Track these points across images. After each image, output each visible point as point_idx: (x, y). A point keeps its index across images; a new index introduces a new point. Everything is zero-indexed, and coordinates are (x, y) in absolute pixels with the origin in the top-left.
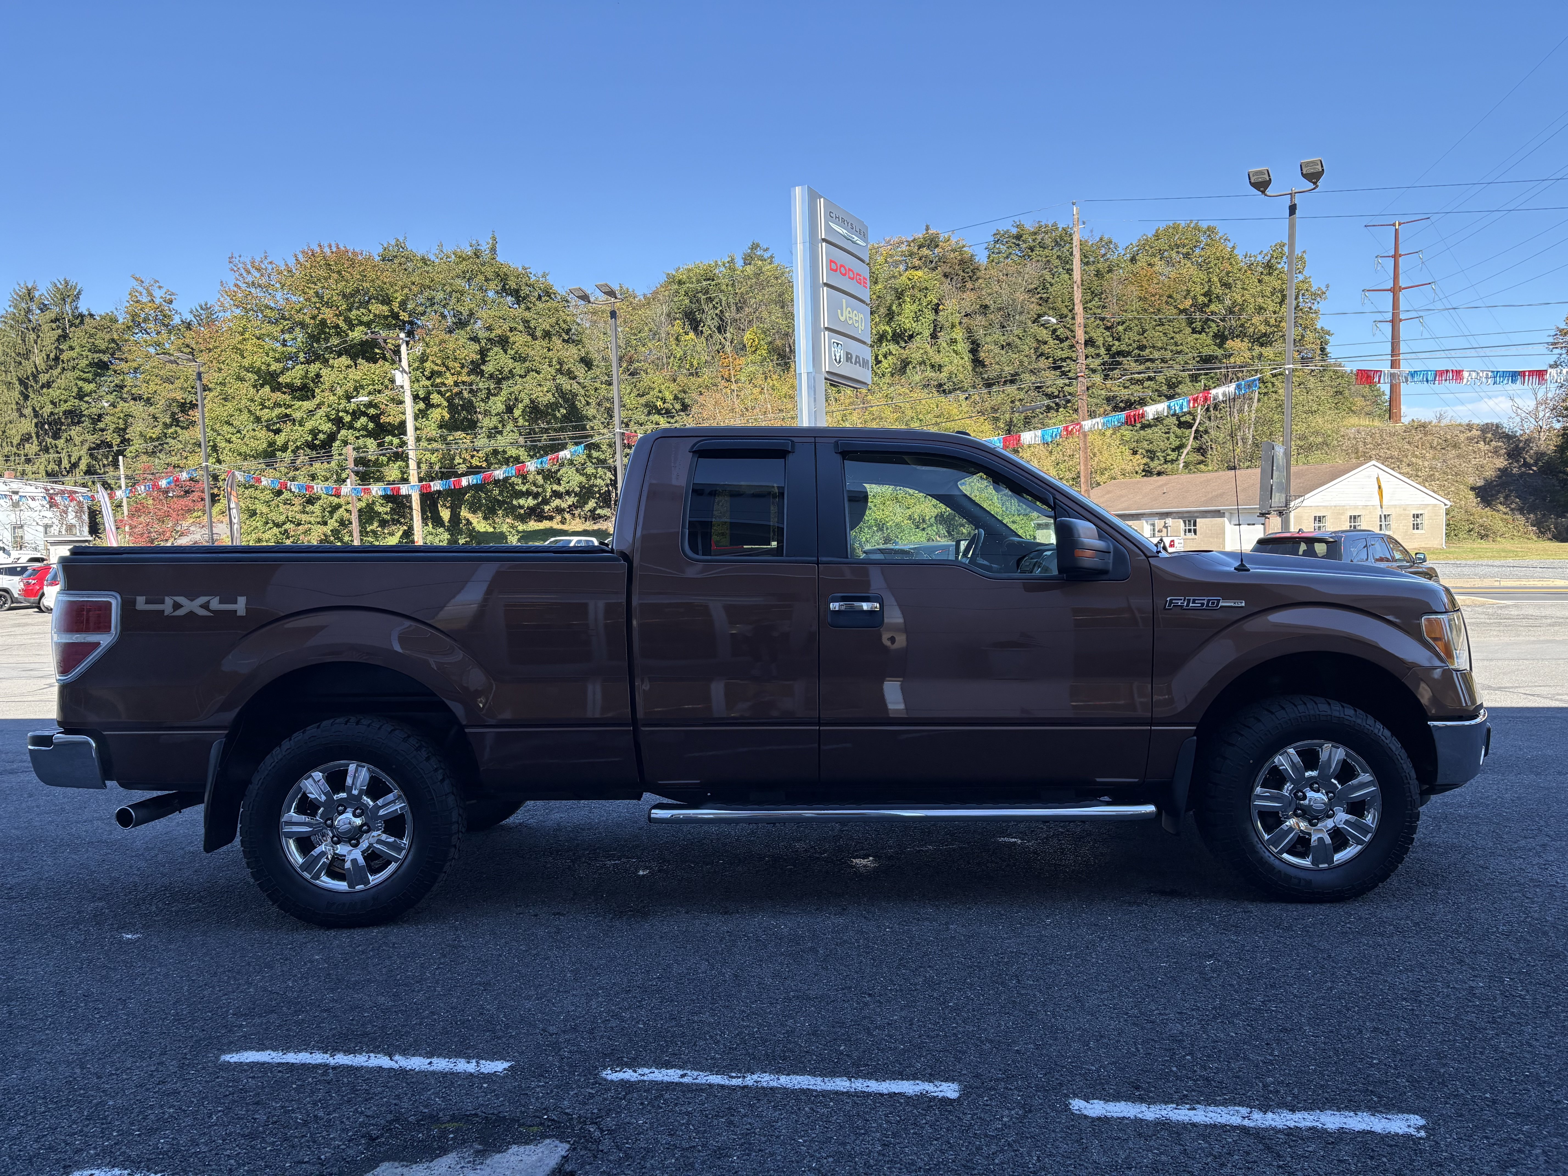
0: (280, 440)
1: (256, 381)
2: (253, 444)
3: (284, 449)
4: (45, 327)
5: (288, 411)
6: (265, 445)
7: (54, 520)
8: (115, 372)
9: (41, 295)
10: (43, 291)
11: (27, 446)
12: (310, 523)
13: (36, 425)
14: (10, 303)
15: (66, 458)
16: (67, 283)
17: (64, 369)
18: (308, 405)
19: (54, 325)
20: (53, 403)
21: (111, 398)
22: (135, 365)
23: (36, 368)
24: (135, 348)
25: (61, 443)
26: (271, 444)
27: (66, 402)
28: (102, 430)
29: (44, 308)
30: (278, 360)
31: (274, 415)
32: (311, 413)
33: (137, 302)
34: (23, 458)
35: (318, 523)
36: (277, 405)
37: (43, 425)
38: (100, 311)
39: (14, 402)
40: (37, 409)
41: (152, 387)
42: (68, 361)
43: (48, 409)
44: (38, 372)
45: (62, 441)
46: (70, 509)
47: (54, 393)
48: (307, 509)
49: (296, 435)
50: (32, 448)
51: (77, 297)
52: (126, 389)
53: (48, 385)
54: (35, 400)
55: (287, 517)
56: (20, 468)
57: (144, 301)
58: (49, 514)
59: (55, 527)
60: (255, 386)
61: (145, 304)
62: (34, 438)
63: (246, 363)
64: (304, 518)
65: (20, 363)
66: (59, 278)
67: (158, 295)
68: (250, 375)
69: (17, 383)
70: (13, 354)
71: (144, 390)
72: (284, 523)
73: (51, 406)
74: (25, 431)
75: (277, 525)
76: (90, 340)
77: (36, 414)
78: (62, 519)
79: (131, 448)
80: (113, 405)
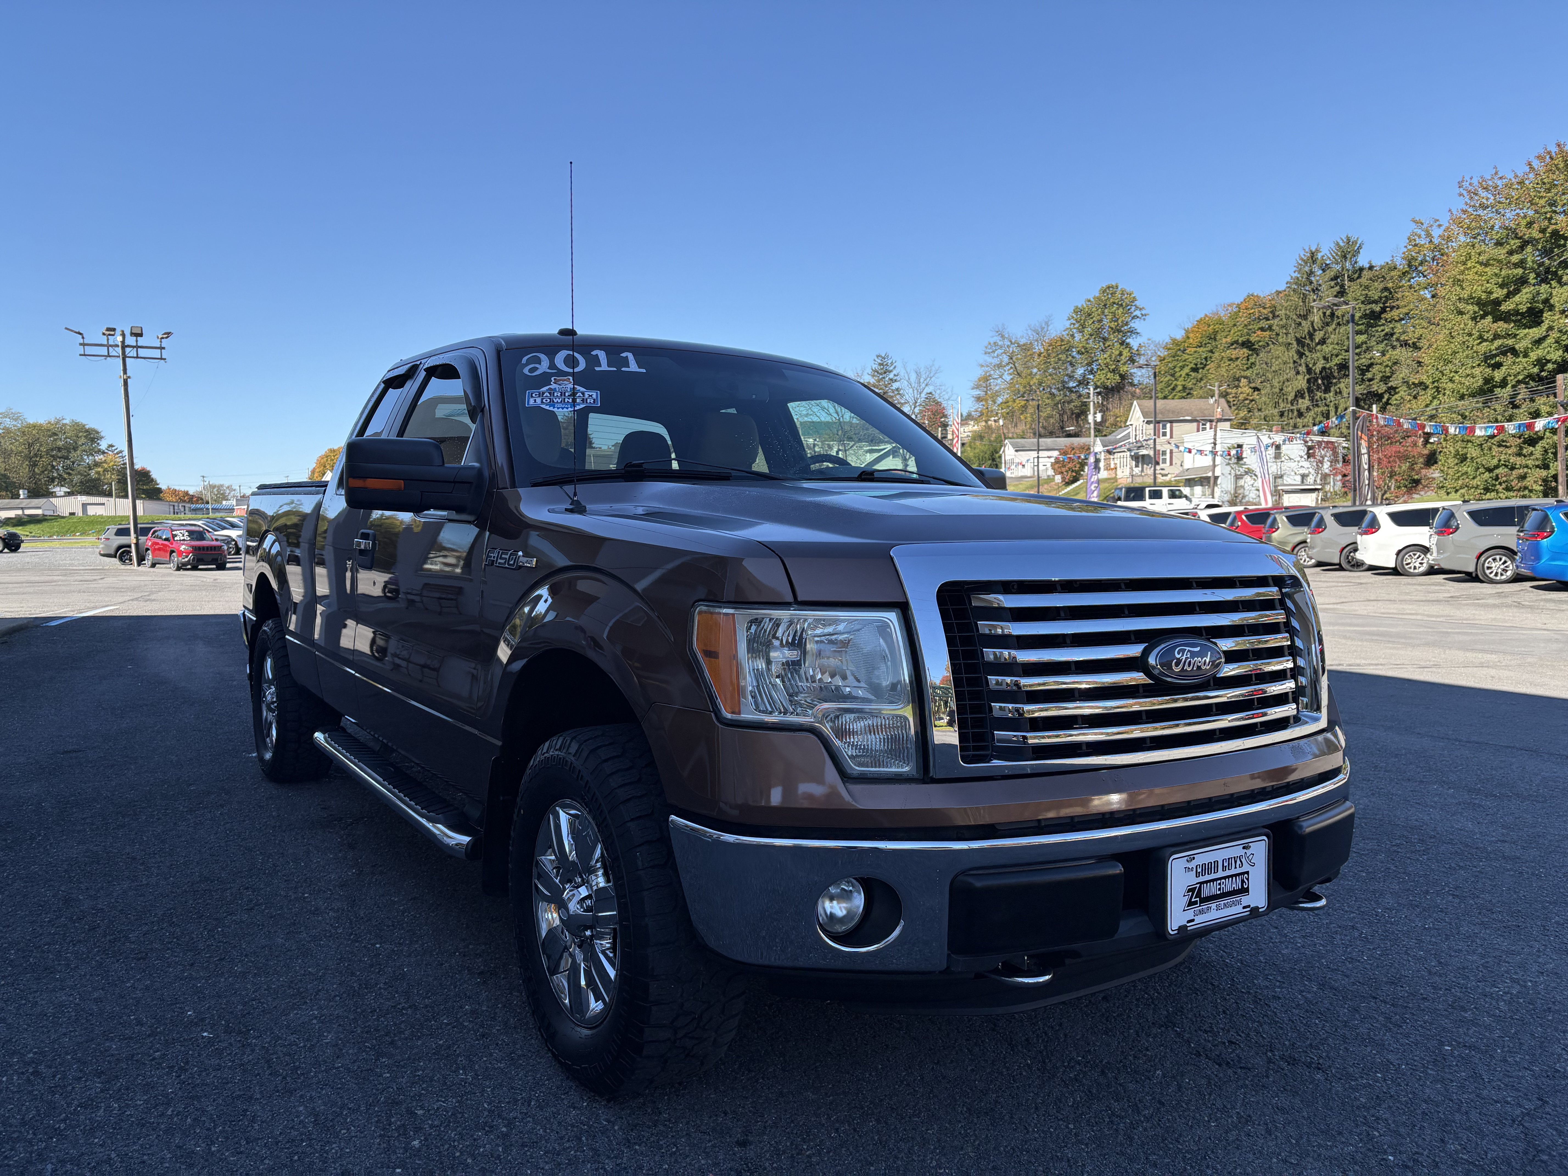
0: (1498, 375)
1: (1475, 312)
2: (1467, 382)
3: (1504, 383)
4: (1324, 287)
5: (1510, 342)
6: (1481, 382)
7: (1311, 470)
8: (1386, 320)
9: (1323, 256)
10: (1326, 251)
11: (1300, 401)
12: (1527, 467)
13: (1309, 381)
14: (1295, 269)
15: (1334, 410)
16: (1348, 240)
17: (1339, 324)
18: (1536, 332)
19: (1333, 283)
20: (1325, 358)
21: (1381, 347)
22: (1405, 310)
23: (1313, 327)
24: (1407, 294)
25: (1330, 396)
26: (1488, 381)
27: (1337, 356)
28: (1370, 380)
29: (1325, 268)
30: (1502, 286)
31: (1493, 348)
32: (1539, 342)
33: (1416, 245)
34: (1296, 413)
35: (1537, 466)
36: (1496, 336)
37: (1316, 380)
38: (1378, 262)
39: (1292, 361)
40: (1311, 366)
41: (1418, 332)
42: (1343, 316)
43: (1320, 364)
44: (1315, 330)
45: (1331, 394)
46: (1326, 459)
47: (1327, 349)
48: (1524, 451)
49: (1517, 368)
50: (1303, 404)
51: (1358, 252)
52: (1395, 337)
53: (1323, 342)
54: (1310, 357)
55: (1500, 461)
56: (1292, 422)
57: (1422, 243)
58: (1306, 464)
59: (1311, 476)
60: (1474, 319)
61: (1422, 246)
62: (1307, 394)
63: (1465, 294)
64: (1519, 461)
65: (1300, 324)
66: (1340, 237)
67: (1436, 233)
68: (1470, 307)
69: (1295, 343)
70: (1295, 317)
71: (1411, 337)
72: (1497, 467)
73: (1323, 362)
74: (1300, 387)
75: (1490, 470)
76: (1364, 292)
77: (1309, 371)
78: (1318, 469)
79: (1396, 396)
80: (1383, 354)
